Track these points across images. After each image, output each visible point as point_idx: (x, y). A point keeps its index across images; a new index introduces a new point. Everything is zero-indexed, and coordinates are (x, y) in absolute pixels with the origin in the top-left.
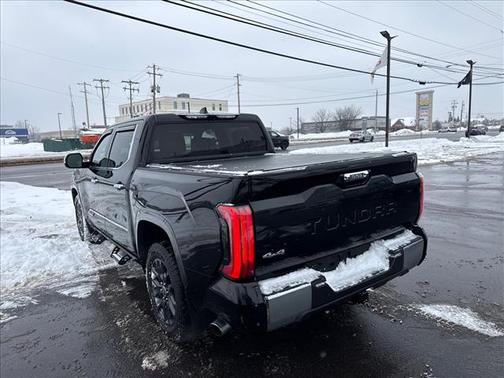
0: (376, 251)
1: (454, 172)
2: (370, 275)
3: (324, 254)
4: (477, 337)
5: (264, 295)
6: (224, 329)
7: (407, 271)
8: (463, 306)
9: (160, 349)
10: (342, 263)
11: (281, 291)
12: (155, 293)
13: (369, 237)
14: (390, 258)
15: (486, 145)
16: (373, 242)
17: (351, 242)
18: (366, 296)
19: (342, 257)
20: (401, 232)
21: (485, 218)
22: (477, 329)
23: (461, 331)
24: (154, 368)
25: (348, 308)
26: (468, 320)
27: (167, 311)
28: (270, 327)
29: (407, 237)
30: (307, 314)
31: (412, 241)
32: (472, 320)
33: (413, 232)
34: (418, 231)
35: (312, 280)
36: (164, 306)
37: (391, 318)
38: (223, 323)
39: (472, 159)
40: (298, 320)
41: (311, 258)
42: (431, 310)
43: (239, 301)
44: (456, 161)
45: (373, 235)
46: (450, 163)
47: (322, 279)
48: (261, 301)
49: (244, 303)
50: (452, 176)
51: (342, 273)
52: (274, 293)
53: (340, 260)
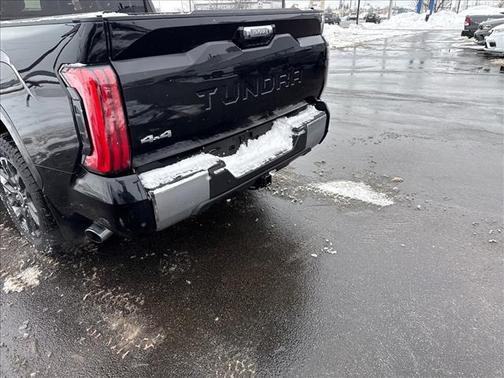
0: (280, 130)
1: (345, 57)
2: (274, 157)
3: (222, 136)
4: (371, 208)
5: (147, 190)
6: (104, 234)
7: (309, 150)
8: (356, 180)
9: (27, 265)
10: (243, 146)
11: (170, 183)
12: (11, 200)
13: (272, 114)
14: (294, 137)
15: (372, 32)
16: (275, 120)
17: (251, 122)
18: (269, 179)
19: (242, 139)
20: (304, 108)
21: (374, 98)
22: (370, 201)
23: (355, 204)
24: (21, 289)
25: (250, 194)
26: (361, 192)
27: (30, 221)
28: (160, 226)
29: (311, 113)
30: (206, 206)
31: (316, 117)
32: (366, 192)
33: (317, 108)
34: (322, 107)
35: (209, 166)
36: (25, 215)
37: (291, 199)
38: (102, 228)
39: (360, 45)
40: (195, 213)
41: (207, 142)
42: (328, 188)
43: (115, 200)
44: (347, 47)
45: (275, 112)
46: (341, 49)
47: (221, 164)
48: (145, 198)
49: (120, 202)
50: (344, 60)
51: (243, 157)
52: (161, 186)
53: (241, 143)
